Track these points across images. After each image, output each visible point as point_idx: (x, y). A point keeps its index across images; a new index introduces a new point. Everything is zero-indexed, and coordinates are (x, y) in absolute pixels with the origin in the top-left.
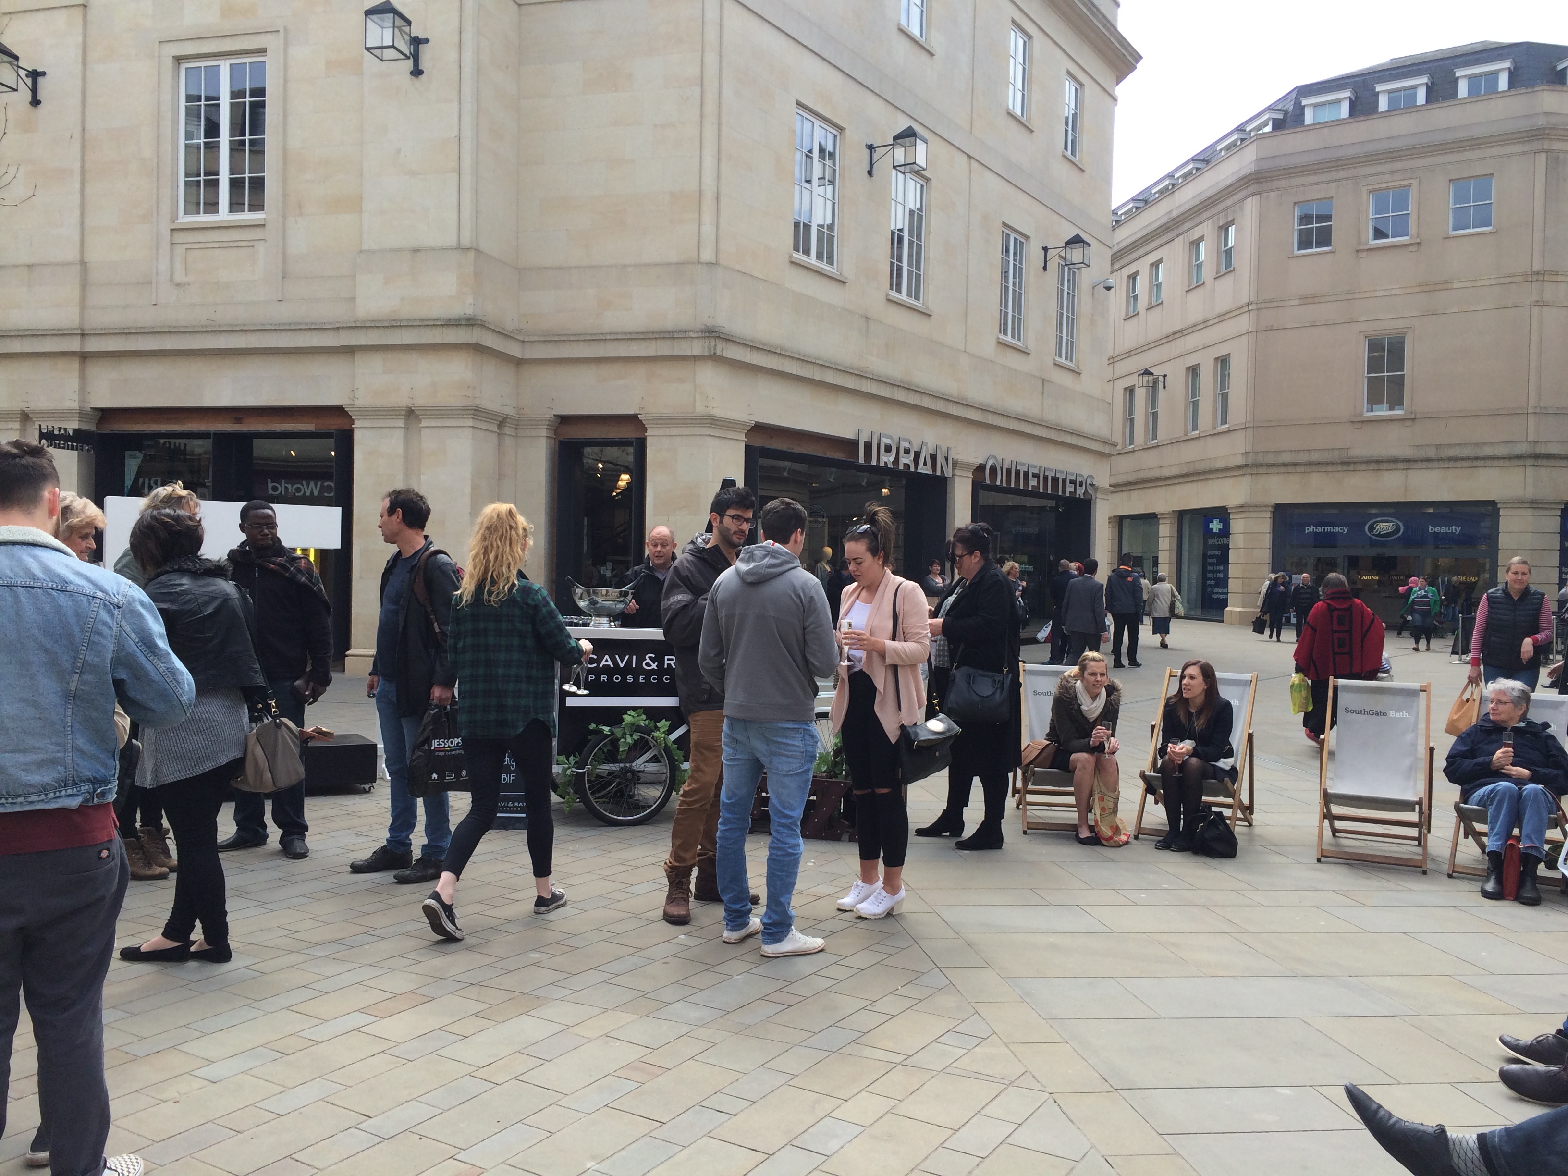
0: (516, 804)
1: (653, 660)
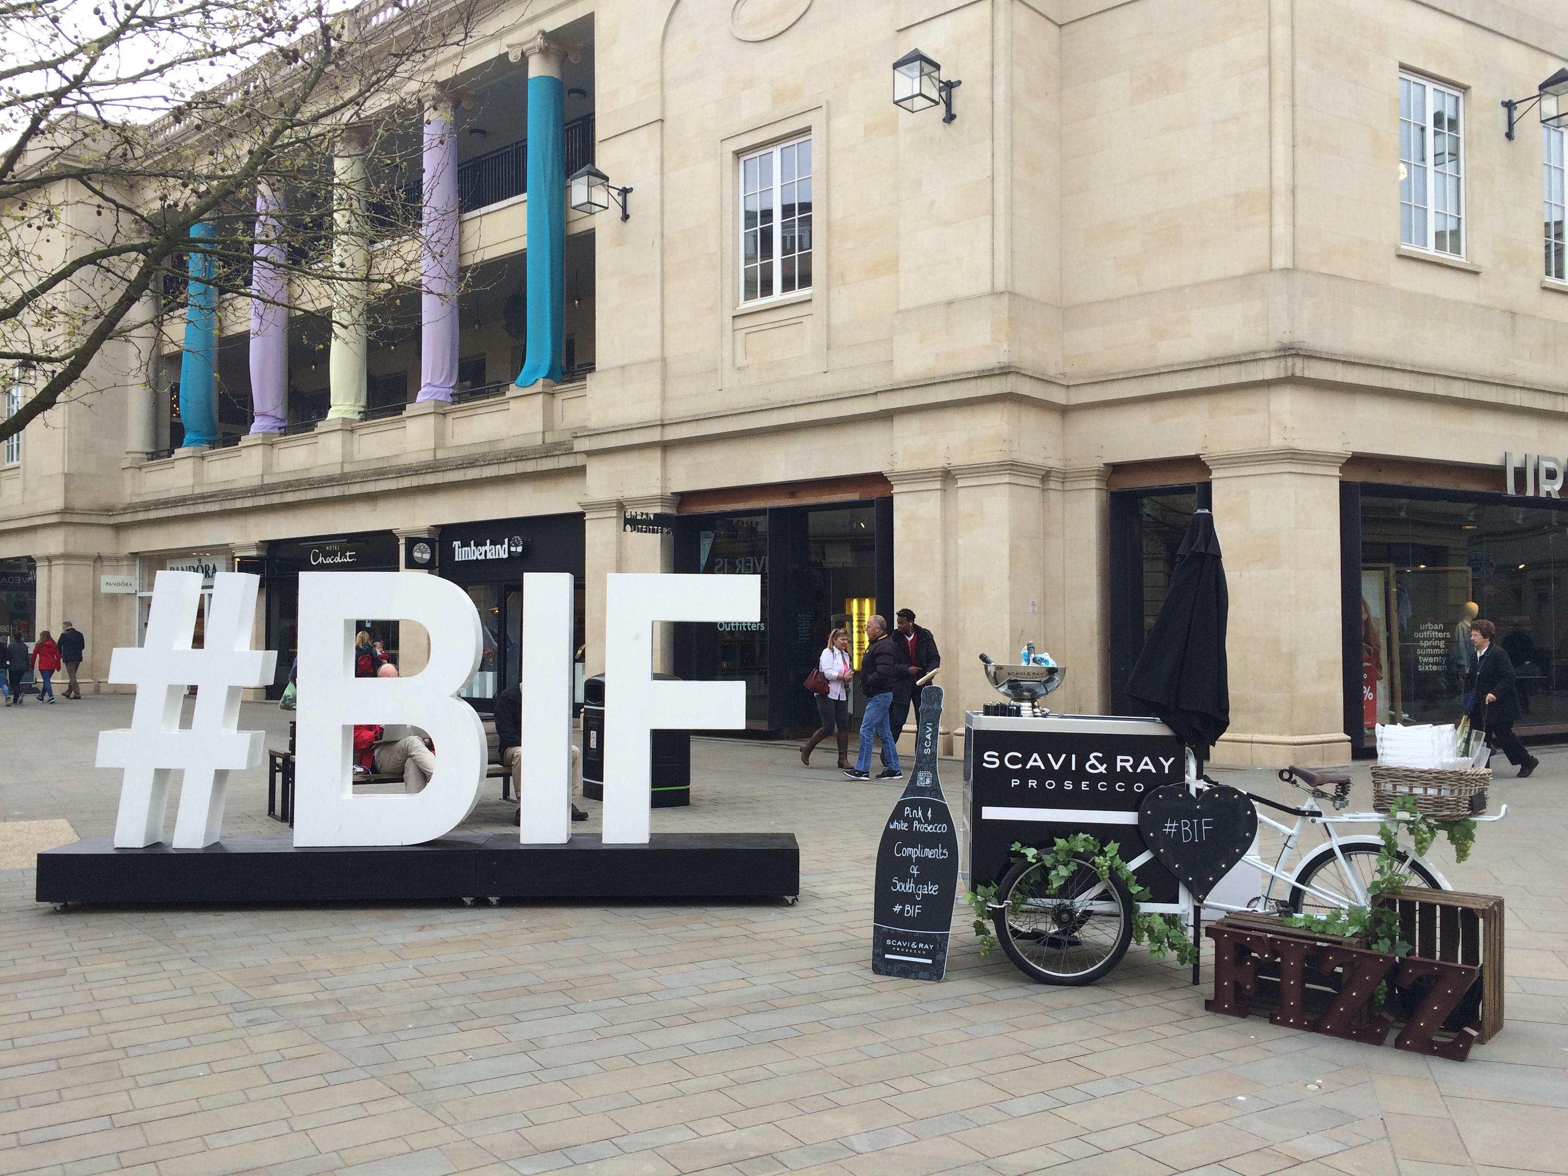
0: (921, 945)
1: (1100, 761)
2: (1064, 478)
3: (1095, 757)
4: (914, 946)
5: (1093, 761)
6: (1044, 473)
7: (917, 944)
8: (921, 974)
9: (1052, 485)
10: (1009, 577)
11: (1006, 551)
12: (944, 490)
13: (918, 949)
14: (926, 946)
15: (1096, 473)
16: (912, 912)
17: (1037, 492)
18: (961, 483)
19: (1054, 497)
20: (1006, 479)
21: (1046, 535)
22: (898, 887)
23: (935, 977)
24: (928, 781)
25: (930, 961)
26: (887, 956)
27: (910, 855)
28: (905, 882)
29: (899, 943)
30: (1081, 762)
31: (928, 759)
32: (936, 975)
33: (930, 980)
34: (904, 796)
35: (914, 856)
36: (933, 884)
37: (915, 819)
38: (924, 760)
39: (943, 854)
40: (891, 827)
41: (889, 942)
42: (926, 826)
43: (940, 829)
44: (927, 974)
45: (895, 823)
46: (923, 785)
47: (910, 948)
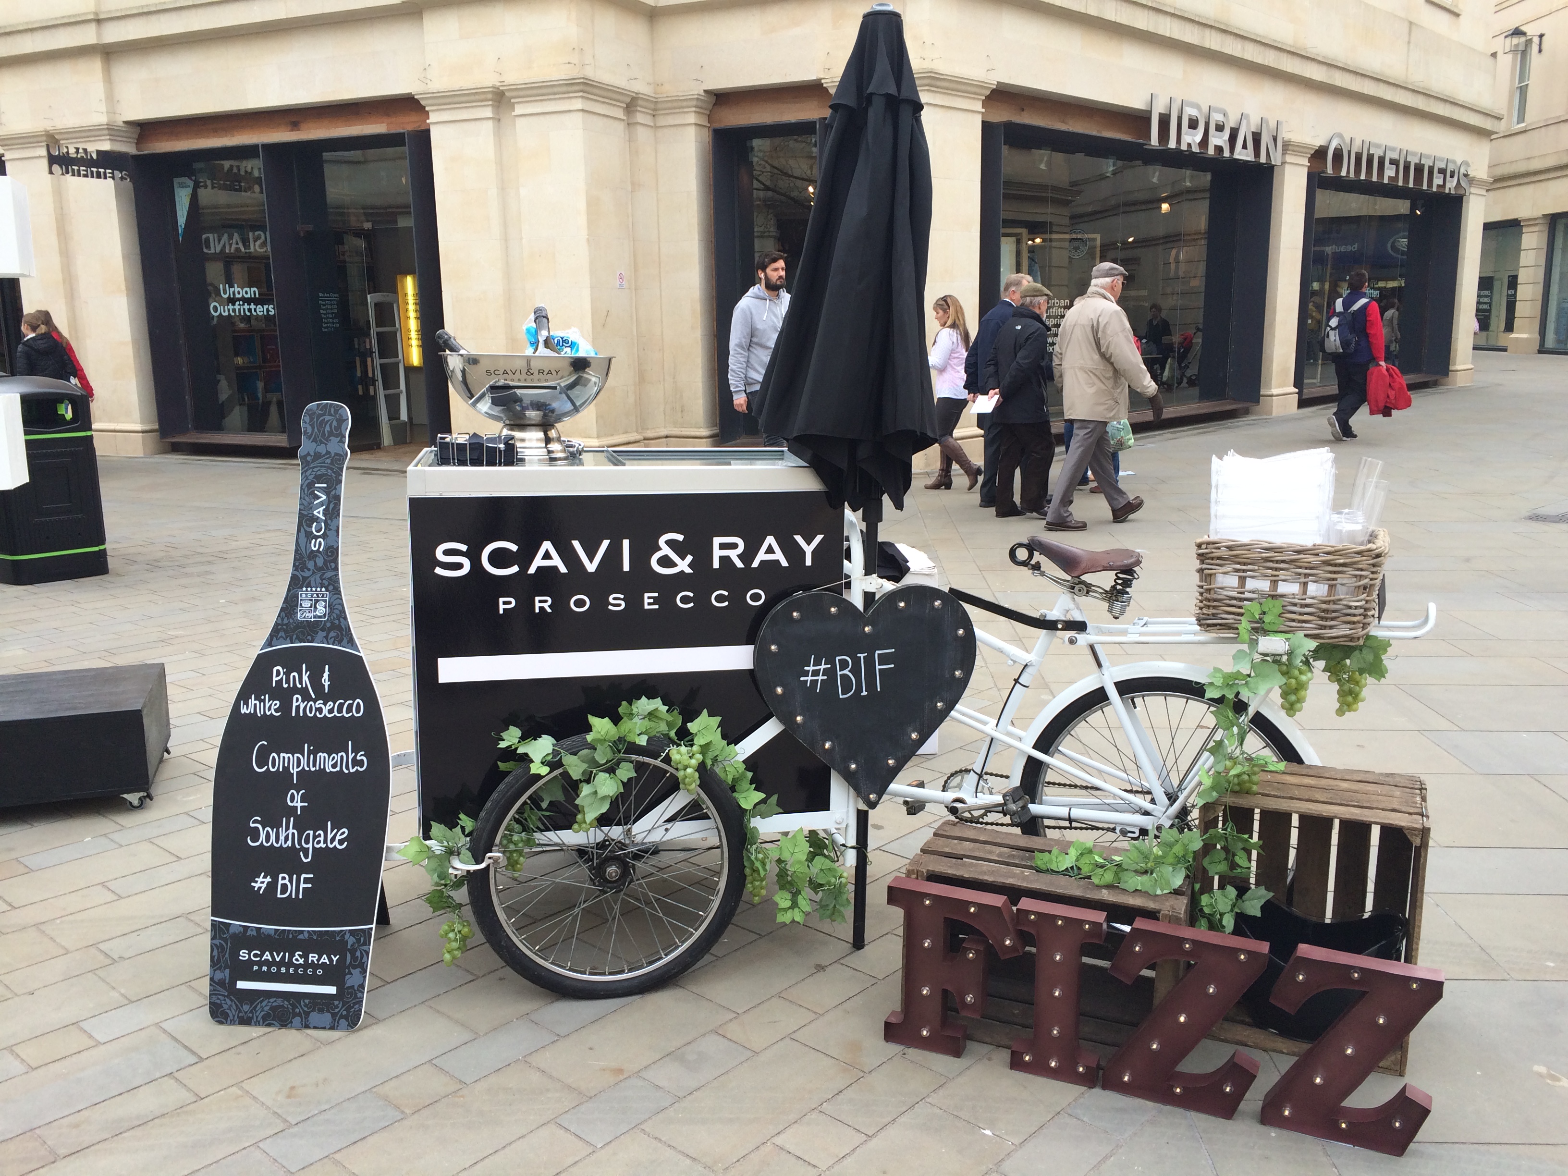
1: (680, 549)
2: (655, 110)
3: (668, 542)
4: (297, 958)
5: (666, 550)
6: (628, 100)
7: (305, 956)
8: (314, 1017)
9: (640, 118)
10: (588, 240)
11: (582, 206)
12: (497, 120)
13: (306, 965)
14: (325, 959)
15: (694, 103)
16: (291, 890)
17: (620, 127)
18: (519, 110)
19: (642, 134)
20: (578, 104)
21: (635, 186)
22: (263, 836)
23: (343, 1022)
24: (321, 609)
25: (332, 990)
26: (241, 985)
27: (286, 769)
28: (276, 825)
29: (267, 956)
30: (641, 556)
31: (320, 562)
32: (346, 1018)
33: (332, 1028)
34: (269, 643)
35: (294, 771)
36: (337, 826)
37: (295, 690)
38: (310, 565)
39: (356, 762)
40: (244, 710)
41: (244, 955)
42: (319, 704)
43: (349, 709)
44: (327, 1017)
45: (253, 701)
46: (310, 616)
47: (290, 964)
